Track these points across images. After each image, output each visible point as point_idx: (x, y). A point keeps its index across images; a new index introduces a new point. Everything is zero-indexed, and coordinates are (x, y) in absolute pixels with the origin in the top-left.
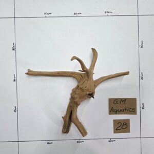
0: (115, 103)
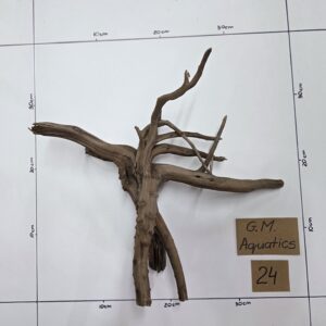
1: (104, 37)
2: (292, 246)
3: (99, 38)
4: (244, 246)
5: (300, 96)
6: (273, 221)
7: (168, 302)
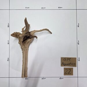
0: (64, 60)
1: (28, 9)
2: (74, 65)
3: (27, 9)
4: (63, 64)
5: (78, 27)
6: (70, 58)
7: (43, 78)
